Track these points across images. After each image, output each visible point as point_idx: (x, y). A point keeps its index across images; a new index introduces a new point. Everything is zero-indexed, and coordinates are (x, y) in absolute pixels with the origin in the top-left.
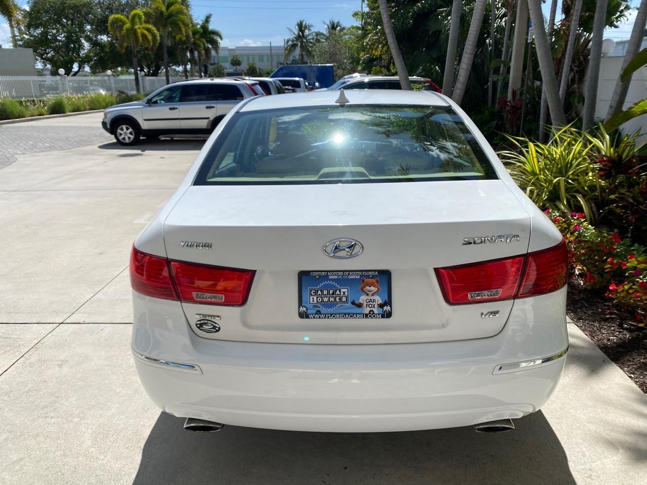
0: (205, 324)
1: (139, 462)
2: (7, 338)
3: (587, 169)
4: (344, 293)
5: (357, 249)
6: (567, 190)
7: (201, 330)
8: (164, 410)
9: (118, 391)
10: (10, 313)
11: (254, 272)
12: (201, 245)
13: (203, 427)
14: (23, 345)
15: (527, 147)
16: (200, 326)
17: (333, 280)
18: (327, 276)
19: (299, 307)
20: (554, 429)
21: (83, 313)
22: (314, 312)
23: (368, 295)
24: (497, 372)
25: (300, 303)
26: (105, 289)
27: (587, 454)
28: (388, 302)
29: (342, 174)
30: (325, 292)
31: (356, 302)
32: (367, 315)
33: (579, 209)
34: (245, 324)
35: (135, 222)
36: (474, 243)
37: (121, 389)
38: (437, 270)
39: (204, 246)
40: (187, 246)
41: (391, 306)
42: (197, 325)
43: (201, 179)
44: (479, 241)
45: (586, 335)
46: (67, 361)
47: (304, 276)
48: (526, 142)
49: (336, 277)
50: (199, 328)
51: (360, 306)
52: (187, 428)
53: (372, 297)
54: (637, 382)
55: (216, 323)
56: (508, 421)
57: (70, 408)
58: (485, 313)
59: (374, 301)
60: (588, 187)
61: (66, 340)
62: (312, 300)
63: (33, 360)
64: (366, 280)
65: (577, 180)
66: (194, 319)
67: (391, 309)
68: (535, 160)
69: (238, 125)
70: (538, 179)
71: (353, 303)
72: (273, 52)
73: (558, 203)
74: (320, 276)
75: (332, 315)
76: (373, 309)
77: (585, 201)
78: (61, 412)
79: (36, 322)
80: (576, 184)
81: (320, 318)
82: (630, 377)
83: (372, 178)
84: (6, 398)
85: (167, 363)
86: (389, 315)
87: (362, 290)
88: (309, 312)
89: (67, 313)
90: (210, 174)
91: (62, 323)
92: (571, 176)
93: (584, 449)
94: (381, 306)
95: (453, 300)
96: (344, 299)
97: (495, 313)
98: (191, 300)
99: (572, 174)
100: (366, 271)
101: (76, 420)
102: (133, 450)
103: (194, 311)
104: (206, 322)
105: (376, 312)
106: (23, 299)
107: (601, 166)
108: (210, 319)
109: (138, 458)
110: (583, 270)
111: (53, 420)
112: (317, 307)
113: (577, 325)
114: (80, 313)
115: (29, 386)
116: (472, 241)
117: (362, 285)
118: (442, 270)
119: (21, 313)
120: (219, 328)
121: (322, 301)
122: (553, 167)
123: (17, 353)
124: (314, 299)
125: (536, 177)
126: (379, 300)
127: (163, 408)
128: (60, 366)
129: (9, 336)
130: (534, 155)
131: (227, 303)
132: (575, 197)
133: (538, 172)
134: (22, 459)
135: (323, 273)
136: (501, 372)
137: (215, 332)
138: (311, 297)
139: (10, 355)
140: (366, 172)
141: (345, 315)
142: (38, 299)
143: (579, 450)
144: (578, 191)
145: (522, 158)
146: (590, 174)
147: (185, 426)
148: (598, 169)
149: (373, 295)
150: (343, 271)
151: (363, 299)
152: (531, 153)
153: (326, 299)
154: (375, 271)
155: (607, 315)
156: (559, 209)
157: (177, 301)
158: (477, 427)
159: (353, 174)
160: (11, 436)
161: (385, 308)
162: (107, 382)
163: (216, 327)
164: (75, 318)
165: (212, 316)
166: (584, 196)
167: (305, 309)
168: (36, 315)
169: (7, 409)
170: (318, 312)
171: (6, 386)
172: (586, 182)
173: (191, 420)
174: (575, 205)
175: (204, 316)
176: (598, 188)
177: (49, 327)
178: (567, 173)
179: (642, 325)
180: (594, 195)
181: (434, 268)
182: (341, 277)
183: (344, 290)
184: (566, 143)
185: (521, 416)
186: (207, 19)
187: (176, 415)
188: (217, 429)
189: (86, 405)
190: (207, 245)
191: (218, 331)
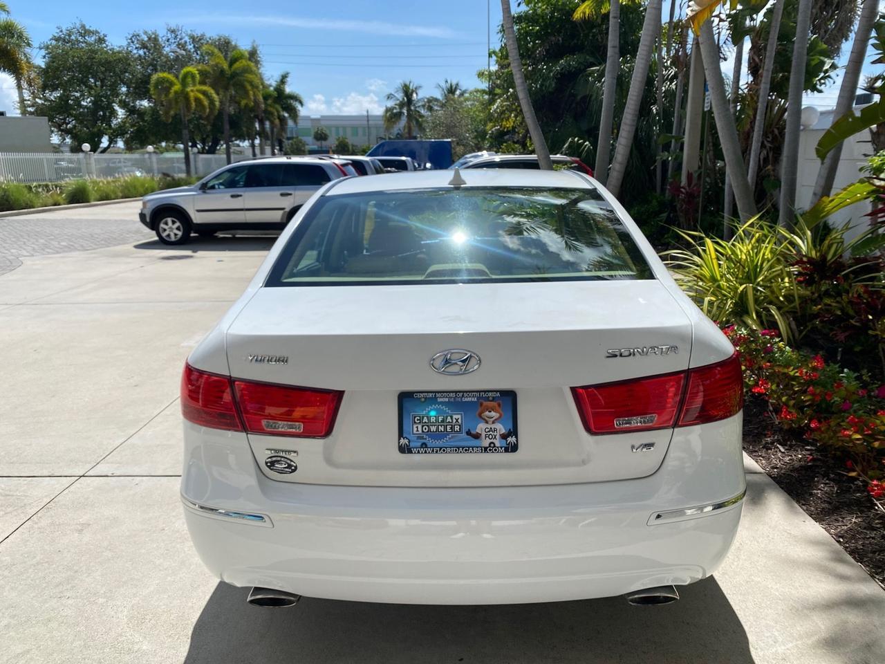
0: (278, 462)
1: (186, 654)
2: (9, 495)
3: (782, 273)
4: (457, 420)
5: (473, 362)
6: (756, 301)
7: (271, 469)
8: (222, 578)
9: (158, 562)
10: (12, 463)
11: (339, 395)
12: (274, 360)
13: (271, 600)
14: (30, 504)
15: (703, 244)
16: (271, 465)
17: (442, 403)
18: (436, 398)
19: (399, 439)
20: (735, 608)
21: (112, 463)
22: (419, 444)
23: (487, 422)
24: (653, 521)
25: (401, 435)
26: (141, 432)
28: (514, 432)
29: (456, 272)
30: (433, 419)
31: (473, 432)
32: (486, 449)
33: (773, 325)
34: (329, 461)
35: (182, 345)
36: (621, 355)
37: (161, 560)
38: (574, 390)
39: (278, 360)
40: (256, 360)
41: (517, 437)
42: (266, 463)
43: (275, 279)
44: (627, 353)
46: (89, 525)
47: (405, 399)
48: (701, 238)
49: (447, 400)
50: (269, 467)
51: (477, 436)
52: (252, 602)
53: (492, 426)
54: (847, 547)
55: (291, 461)
56: (669, 588)
57: (93, 585)
58: (637, 446)
59: (495, 430)
60: (784, 297)
61: (88, 498)
62: (415, 429)
63: (43, 523)
64: (485, 403)
65: (770, 287)
66: (263, 456)
67: (517, 441)
68: (715, 262)
69: (323, 211)
70: (719, 286)
71: (469, 433)
72: (370, 122)
73: (745, 318)
74: (426, 398)
75: (442, 449)
76: (494, 441)
77: (781, 314)
78: (81, 591)
79: (47, 474)
81: (426, 452)
82: (839, 542)
83: (494, 277)
84: (6, 573)
85: (227, 514)
86: (513, 448)
87: (480, 416)
88: (412, 445)
89: (89, 463)
90: (286, 273)
91: (83, 476)
92: (761, 283)
93: (776, 633)
94: (504, 437)
95: (596, 429)
96: (457, 428)
97: (649, 445)
98: (260, 431)
99: (762, 280)
100: (485, 392)
101: (101, 600)
102: (178, 639)
103: (263, 445)
104: (279, 459)
105: (498, 444)
106: (31, 445)
107: (800, 269)
108: (284, 455)
111: (70, 602)
112: (422, 438)
113: (770, 476)
114: (108, 463)
115: (38, 558)
116: (618, 354)
117: (480, 410)
118: (581, 390)
119: (27, 463)
120: (296, 467)
121: (429, 430)
122: (738, 271)
123: (22, 515)
124: (418, 429)
125: (717, 284)
126: (501, 428)
127: (221, 575)
128: (80, 531)
129: (11, 493)
130: (713, 256)
131: (306, 434)
132: (768, 310)
133: (719, 278)
134: (28, 651)
135: (431, 395)
136: (660, 521)
137: (291, 472)
138: (415, 426)
139: (12, 518)
140: (487, 270)
141: (457, 449)
142: (50, 445)
143: (769, 634)
144: (771, 303)
145: (696, 259)
146: (786, 280)
147: (249, 599)
148: (796, 273)
149: (493, 423)
150: (456, 392)
151: (481, 428)
152: (708, 253)
153: (433, 429)
154: (496, 391)
156: (747, 326)
157: (242, 432)
158: (631, 598)
159: (469, 272)
160: (13, 622)
161: (509, 439)
162: (142, 551)
163: (292, 466)
164: (101, 469)
165: (286, 451)
166: (779, 309)
167: (406, 441)
168: (48, 465)
169: (7, 588)
170: (424, 445)
171: (7, 558)
172: (781, 290)
173: (258, 590)
174: (767, 321)
175: (276, 451)
176: (796, 298)
177: (66, 482)
178: (756, 278)
179: (853, 474)
180: (792, 308)
181: (571, 388)
182: (452, 400)
183: (457, 417)
184: (754, 240)
185: (687, 583)
186: (283, 79)
187: (238, 584)
188: (291, 602)
189: (115, 581)
190: (283, 360)
191: (294, 471)
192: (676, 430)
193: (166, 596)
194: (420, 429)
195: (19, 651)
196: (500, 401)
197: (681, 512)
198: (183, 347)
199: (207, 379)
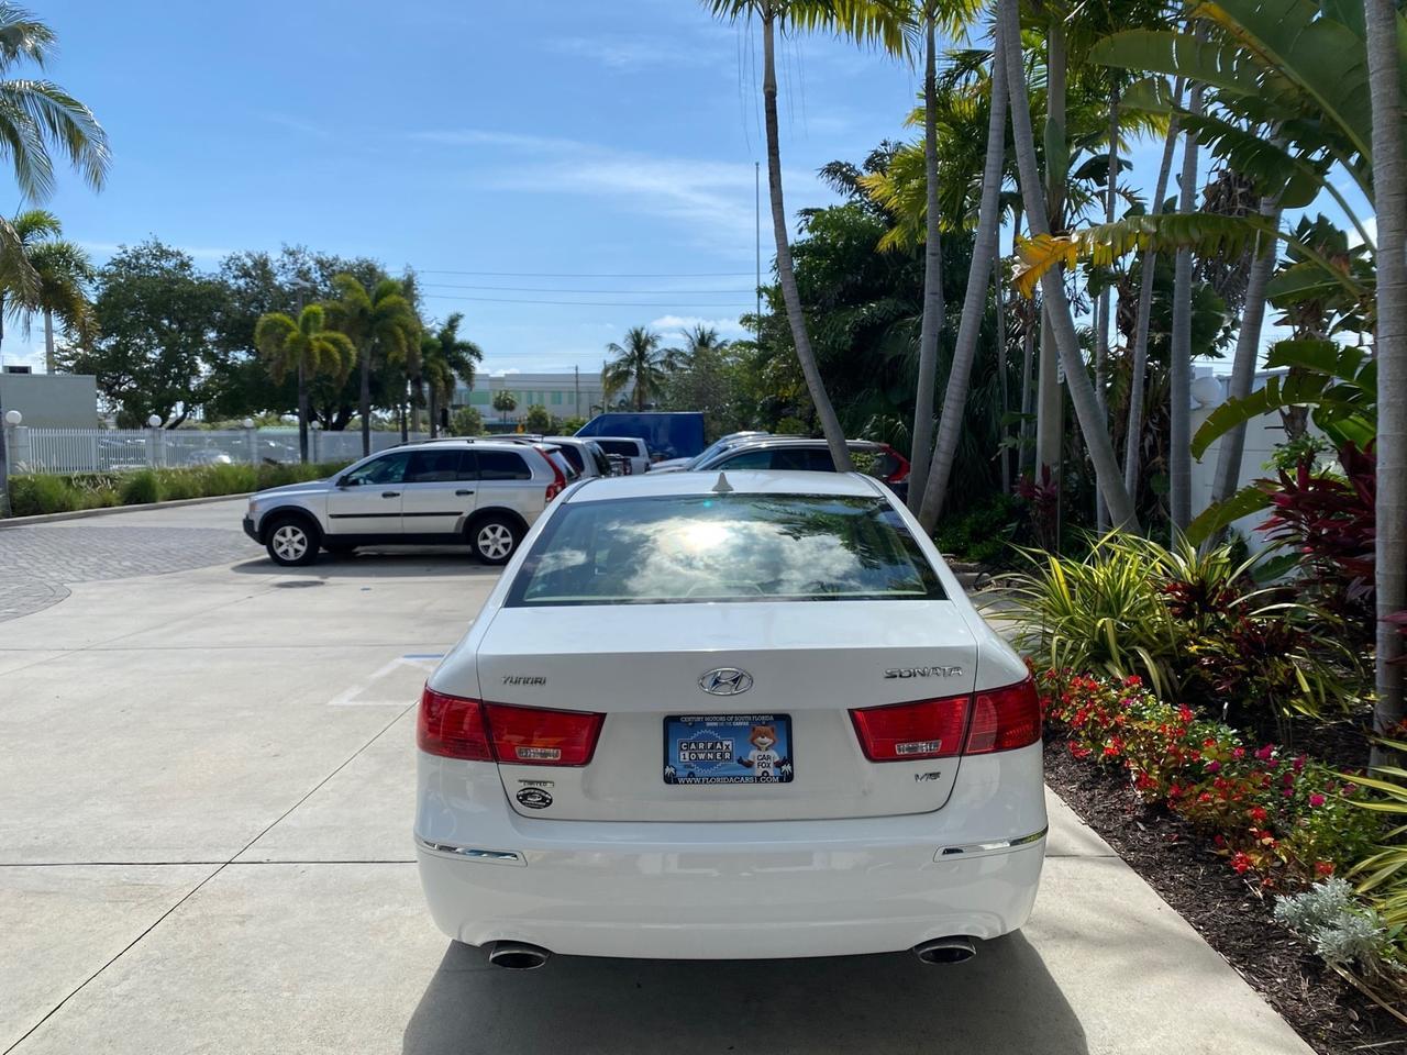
0: (531, 794)
2: (138, 885)
3: (1151, 603)
4: (727, 747)
5: (744, 682)
6: (1120, 641)
7: (524, 804)
8: (460, 937)
9: (348, 955)
10: (130, 849)
11: (602, 716)
12: (530, 681)
13: (516, 958)
14: (168, 894)
15: (1048, 566)
16: (523, 798)
17: (712, 728)
18: (704, 722)
19: (665, 767)
21: (265, 847)
22: (686, 774)
23: (760, 749)
24: (940, 857)
25: (666, 762)
26: (296, 812)
27: (1110, 1026)
28: (789, 760)
30: (701, 746)
31: (745, 760)
32: (759, 778)
33: (1142, 672)
34: (588, 792)
35: (330, 703)
36: (901, 676)
37: (352, 953)
38: (851, 712)
39: (535, 682)
40: (511, 682)
41: (792, 765)
42: (518, 797)
43: (516, 598)
44: (907, 674)
46: (252, 916)
47: (671, 722)
48: (1046, 558)
49: (716, 724)
50: (521, 801)
51: (749, 765)
52: (494, 960)
53: (765, 753)
54: (1206, 935)
55: (546, 793)
57: (272, 979)
58: (921, 775)
59: (769, 757)
60: (1158, 635)
61: (243, 887)
62: (682, 757)
64: (759, 728)
65: (1137, 623)
66: (515, 789)
67: (792, 769)
68: (1064, 586)
70: (1072, 622)
71: (740, 761)
72: (581, 385)
73: (1109, 666)
74: (694, 723)
75: (711, 780)
76: (767, 769)
77: (1152, 658)
78: (258, 984)
79: (182, 861)
80: (1135, 630)
81: (693, 783)
82: (1198, 930)
83: (766, 596)
84: (159, 967)
86: (789, 778)
87: (752, 742)
88: (679, 774)
89: (234, 847)
90: (527, 594)
91: (230, 863)
92: (1125, 617)
93: (1106, 1021)
94: (778, 765)
95: (876, 755)
96: (727, 756)
97: (935, 775)
98: (512, 759)
99: (1127, 613)
100: (757, 715)
101: (286, 994)
103: (514, 776)
104: (532, 791)
105: (771, 773)
106: (150, 827)
107: (1174, 598)
108: (538, 786)
110: (1142, 772)
111: (247, 996)
112: (690, 767)
113: (1125, 860)
114: (258, 848)
115: (195, 952)
116: (898, 674)
117: (752, 735)
118: (856, 713)
119: (150, 848)
120: (551, 800)
121: (697, 758)
122: (1096, 601)
123: (161, 906)
124: (685, 756)
125: (1069, 618)
126: (775, 756)
128: (241, 923)
129: (141, 882)
130: (1062, 579)
131: (564, 762)
132: (1134, 653)
133: (1072, 611)
134: (208, 1045)
135: (699, 718)
136: (946, 858)
137: (545, 806)
138: (682, 753)
139: (148, 909)
140: (758, 588)
141: (728, 779)
142: (176, 827)
144: (1141, 644)
145: (1042, 584)
146: (1158, 612)
147: (492, 957)
148: (1169, 603)
149: (767, 749)
150: (726, 716)
151: (753, 755)
152: (1054, 575)
153: (702, 756)
154: (770, 715)
155: (1175, 841)
156: (1108, 673)
157: (492, 761)
158: (922, 952)
159: (741, 590)
160: (182, 1016)
161: (784, 768)
162: (326, 943)
163: (547, 799)
164: (247, 856)
165: (540, 782)
166: (1150, 651)
167: (672, 770)
168: (179, 851)
169: (165, 982)
171: (156, 952)
172: (1152, 626)
173: (502, 944)
174: (1136, 668)
175: (531, 782)
176: (1172, 636)
177: (211, 869)
178: (1119, 610)
179: (1224, 852)
180: (1167, 650)
181: (849, 710)
182: (722, 724)
183: (725, 743)
184: (1114, 560)
185: (985, 935)
186: (453, 323)
187: (478, 942)
188: (539, 961)
189: (299, 975)
190: (539, 681)
191: (548, 804)
192: (964, 758)
193: (366, 990)
194: (687, 757)
195: (198, 1045)
196: (774, 726)
197: (974, 847)
198: (332, 706)
199: (451, 704)
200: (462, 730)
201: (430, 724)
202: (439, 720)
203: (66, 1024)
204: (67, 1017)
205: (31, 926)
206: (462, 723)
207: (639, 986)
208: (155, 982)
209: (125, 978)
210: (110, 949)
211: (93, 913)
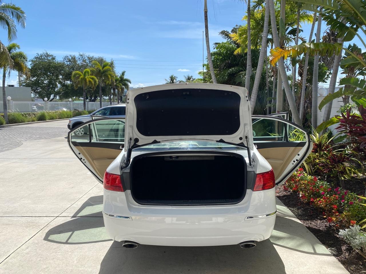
1: (100, 268)
2: (33, 222)
8: (115, 240)
10: (32, 212)
13: (130, 245)
14: (41, 225)
20: (280, 256)
21: (67, 213)
24: (246, 219)
26: (76, 203)
27: (293, 265)
45: (301, 222)
56: (253, 241)
57: (66, 249)
61: (60, 223)
79: (45, 216)
83: (200, 147)
85: (116, 217)
89: (59, 212)
91: (58, 217)
101: (70, 253)
102: (96, 264)
106: (37, 207)
109: (99, 267)
110: (303, 194)
111: (60, 253)
119: (37, 213)
123: (39, 228)
129: (34, 222)
134: (48, 267)
136: (248, 219)
139: (35, 229)
140: (197, 144)
142: (44, 207)
143: (290, 264)
147: (123, 245)
155: (312, 213)
157: (123, 192)
158: (241, 245)
160: (42, 259)
164: (63, 215)
168: (45, 213)
169: (38, 250)
171: (36, 241)
173: (126, 241)
176: (312, 157)
177: (53, 218)
179: (325, 217)
180: (310, 161)
184: (296, 137)
185: (259, 241)
186: (123, 74)
187: (119, 241)
188: (136, 246)
189: (74, 248)
193: (91, 252)
195: (45, 267)
197: (256, 216)
198: (88, 174)
199: (112, 176)
200: (116, 183)
201: (107, 181)
202: (109, 180)
203: (11, 261)
204: (11, 259)
205: (4, 233)
206: (116, 181)
207: (165, 252)
208: (35, 249)
209: (27, 248)
210: (24, 240)
211: (21, 230)
